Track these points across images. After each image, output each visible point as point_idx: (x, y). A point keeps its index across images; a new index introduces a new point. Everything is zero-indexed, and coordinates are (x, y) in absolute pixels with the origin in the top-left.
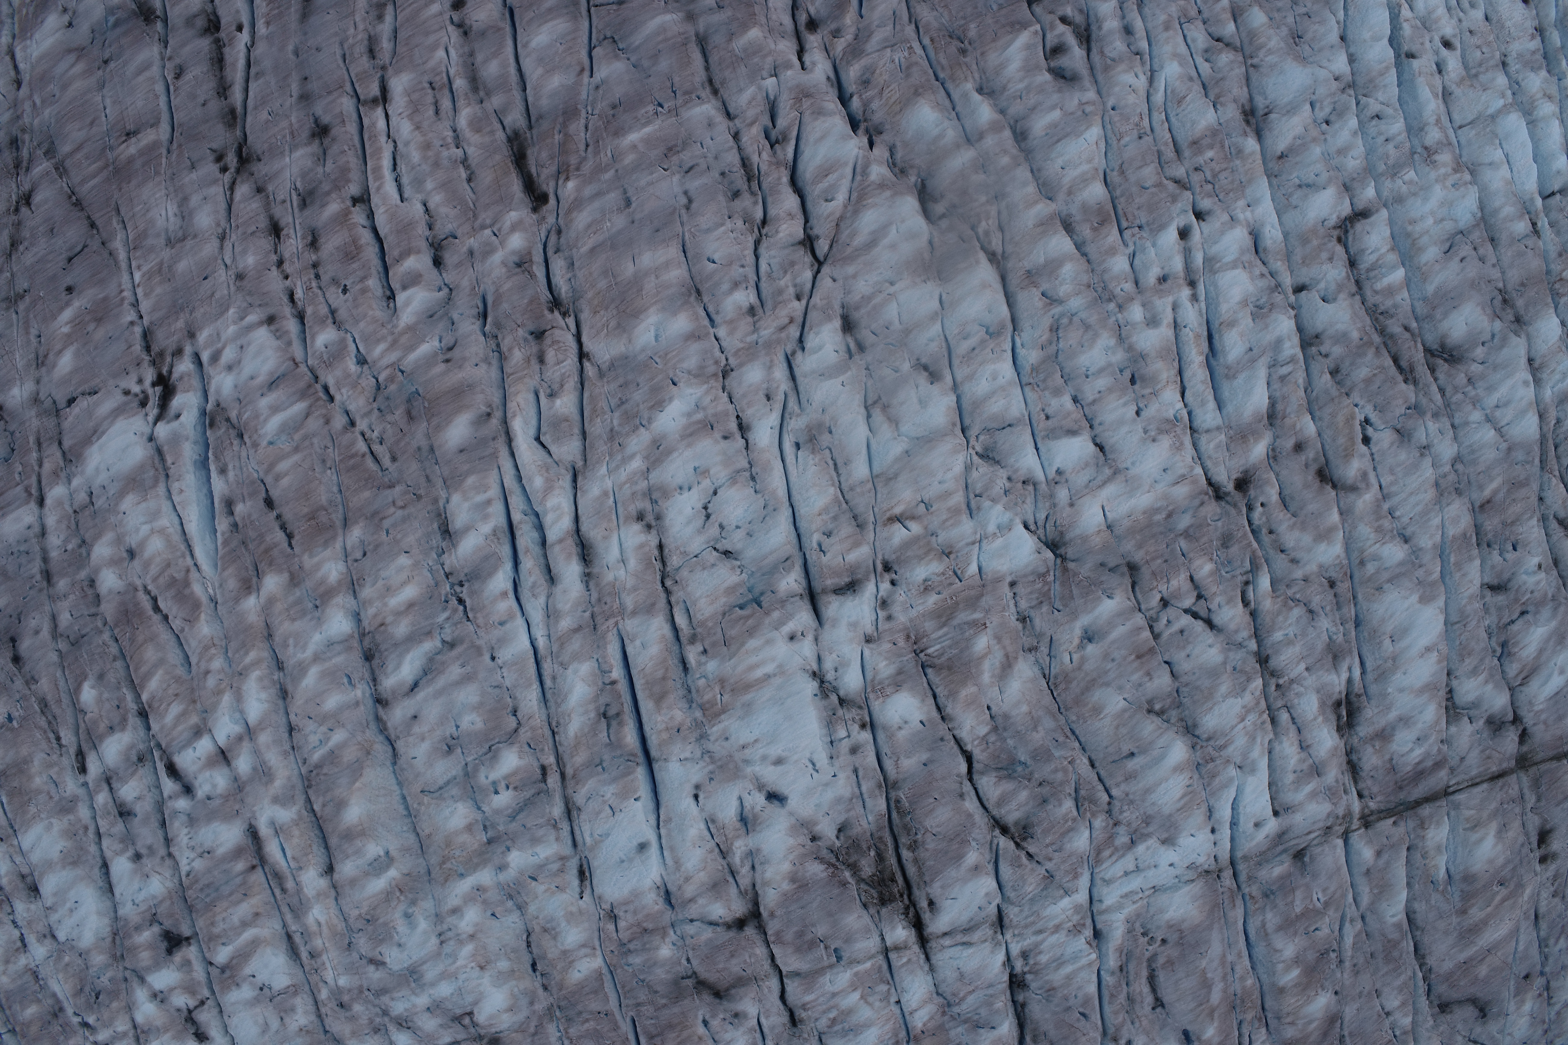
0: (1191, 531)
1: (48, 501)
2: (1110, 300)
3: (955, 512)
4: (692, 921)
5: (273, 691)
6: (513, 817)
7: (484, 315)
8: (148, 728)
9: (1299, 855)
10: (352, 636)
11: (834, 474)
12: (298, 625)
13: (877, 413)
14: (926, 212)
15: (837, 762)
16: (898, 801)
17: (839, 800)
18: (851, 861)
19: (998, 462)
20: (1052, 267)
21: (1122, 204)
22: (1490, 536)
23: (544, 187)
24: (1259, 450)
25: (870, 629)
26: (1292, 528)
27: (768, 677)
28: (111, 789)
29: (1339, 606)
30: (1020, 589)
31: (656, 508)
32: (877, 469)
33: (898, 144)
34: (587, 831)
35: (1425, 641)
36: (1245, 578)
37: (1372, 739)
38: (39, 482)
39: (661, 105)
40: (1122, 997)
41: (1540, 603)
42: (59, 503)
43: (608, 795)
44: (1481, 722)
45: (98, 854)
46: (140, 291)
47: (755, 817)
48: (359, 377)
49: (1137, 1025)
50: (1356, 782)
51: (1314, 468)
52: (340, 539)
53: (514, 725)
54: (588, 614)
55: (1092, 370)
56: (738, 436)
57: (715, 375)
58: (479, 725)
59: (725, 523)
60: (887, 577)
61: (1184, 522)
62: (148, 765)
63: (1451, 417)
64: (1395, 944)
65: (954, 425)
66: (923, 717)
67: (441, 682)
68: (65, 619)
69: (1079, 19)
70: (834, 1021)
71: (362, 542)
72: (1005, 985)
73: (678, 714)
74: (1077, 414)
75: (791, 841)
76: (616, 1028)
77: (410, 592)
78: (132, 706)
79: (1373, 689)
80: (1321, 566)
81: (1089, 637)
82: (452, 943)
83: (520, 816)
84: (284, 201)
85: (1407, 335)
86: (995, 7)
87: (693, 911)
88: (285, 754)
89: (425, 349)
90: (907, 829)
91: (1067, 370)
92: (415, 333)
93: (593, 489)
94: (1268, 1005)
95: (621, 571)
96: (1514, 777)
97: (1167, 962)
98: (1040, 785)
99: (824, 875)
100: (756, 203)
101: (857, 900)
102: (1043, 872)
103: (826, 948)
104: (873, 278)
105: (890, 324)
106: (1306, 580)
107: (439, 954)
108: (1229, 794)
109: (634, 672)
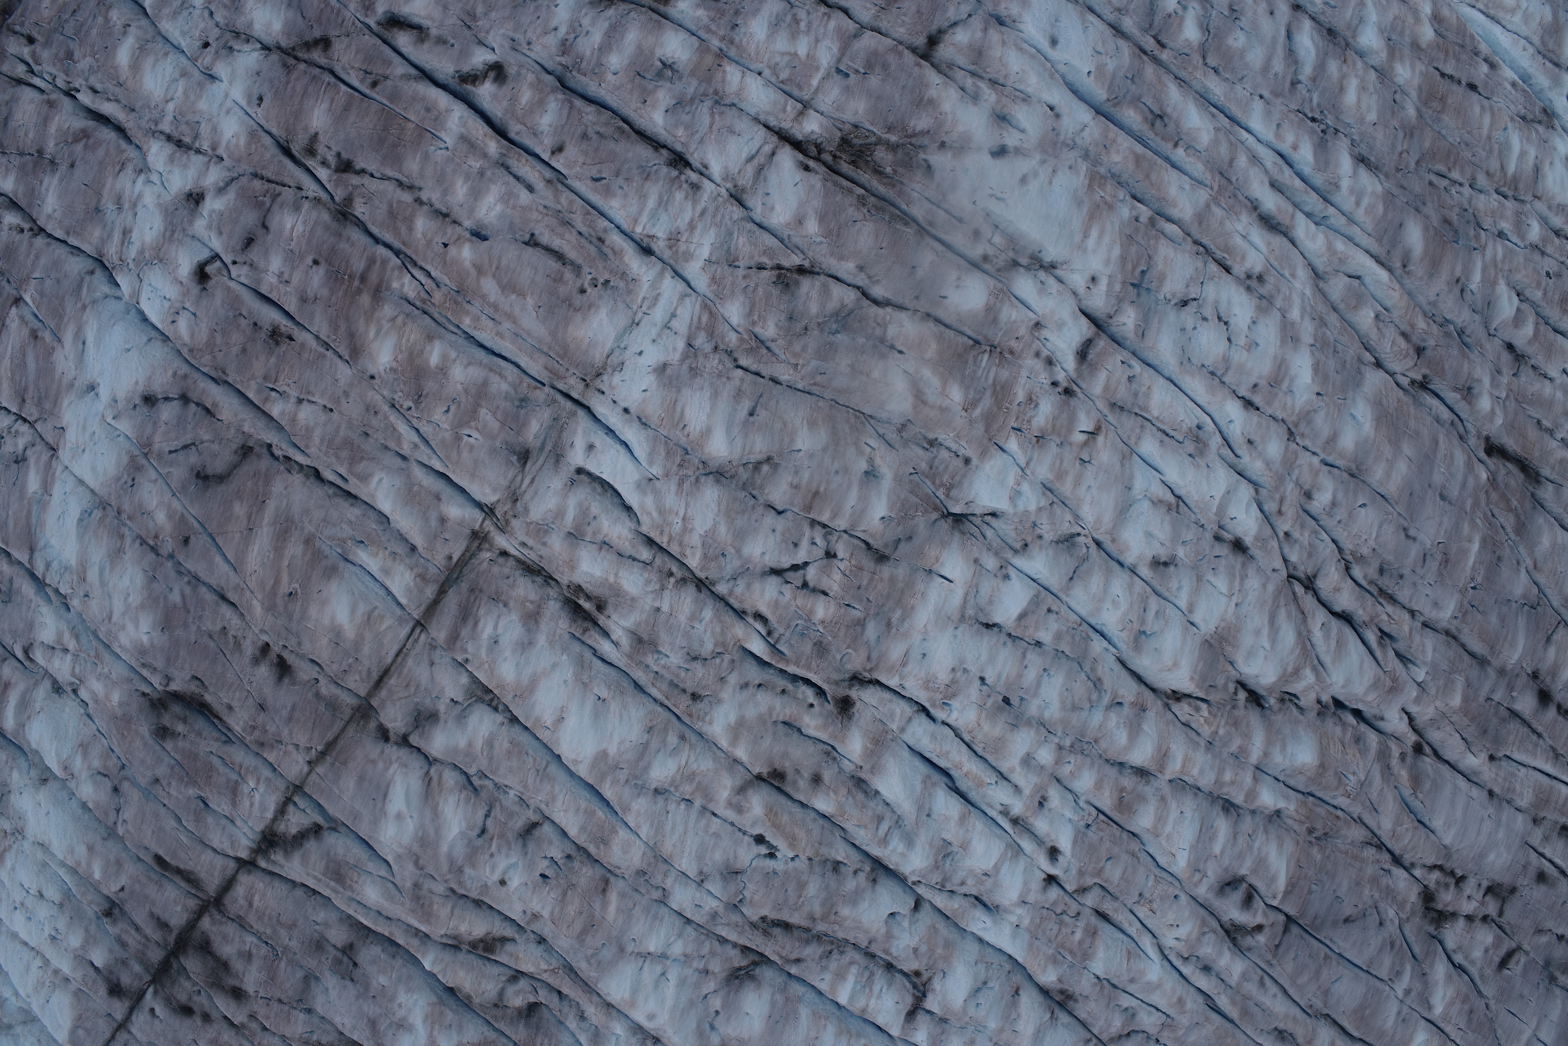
0: (859, 629)
2: (1072, 746)
3: (1060, 475)
4: (970, 16)
9: (524, 456)
10: (1353, 38)
11: (1162, 427)
12: (1390, 17)
13: (1170, 499)
15: (982, 214)
16: (906, 224)
17: (954, 187)
18: (900, 152)
19: (1057, 542)
20: (1134, 729)
21: (1116, 832)
22: (576, 864)
23: (1494, 460)
25: (1045, 333)
26: (771, 710)
27: (1086, 236)
29: (673, 685)
30: (958, 463)
31: (1256, 294)
32: (1137, 461)
33: (1301, 718)
34: (1096, 24)
35: (571, 722)
36: (776, 635)
37: (539, 606)
39: (1474, 588)
40: (578, 219)
41: (473, 855)
43: (1109, 61)
44: (442, 708)
47: (999, 127)
48: (1495, 222)
49: (541, 208)
50: (519, 561)
51: (790, 775)
52: (1415, 99)
53: (1209, 61)
54: (1234, 180)
55: (1046, 678)
56: (1248, 395)
57: (1296, 425)
58: (1230, 41)
59: (1205, 324)
60: (1064, 384)
61: (872, 631)
63: (699, 928)
64: (353, 461)
65: (1112, 542)
66: (947, 303)
67: (1280, 52)
69: (1248, 941)
70: (796, 22)
71: (1403, 108)
72: (688, 153)
73: (1116, 159)
74: (1030, 634)
77: (1351, 97)
79: (577, 647)
80: (719, 701)
81: (871, 475)
85: (794, 956)
86: (1314, 887)
87: (976, 23)
89: (1477, 277)
90: (880, 210)
91: (1064, 660)
92: (1489, 283)
93: (1302, 273)
94: (428, 320)
95: (1240, 228)
96: (363, 693)
97: (561, 279)
98: (806, 329)
99: (912, 124)
100: (1365, 577)
101: (868, 126)
102: (741, 264)
103: (857, 71)
104: (1252, 597)
105: (1215, 574)
106: (722, 680)
108: (641, 453)
109: (1168, 165)
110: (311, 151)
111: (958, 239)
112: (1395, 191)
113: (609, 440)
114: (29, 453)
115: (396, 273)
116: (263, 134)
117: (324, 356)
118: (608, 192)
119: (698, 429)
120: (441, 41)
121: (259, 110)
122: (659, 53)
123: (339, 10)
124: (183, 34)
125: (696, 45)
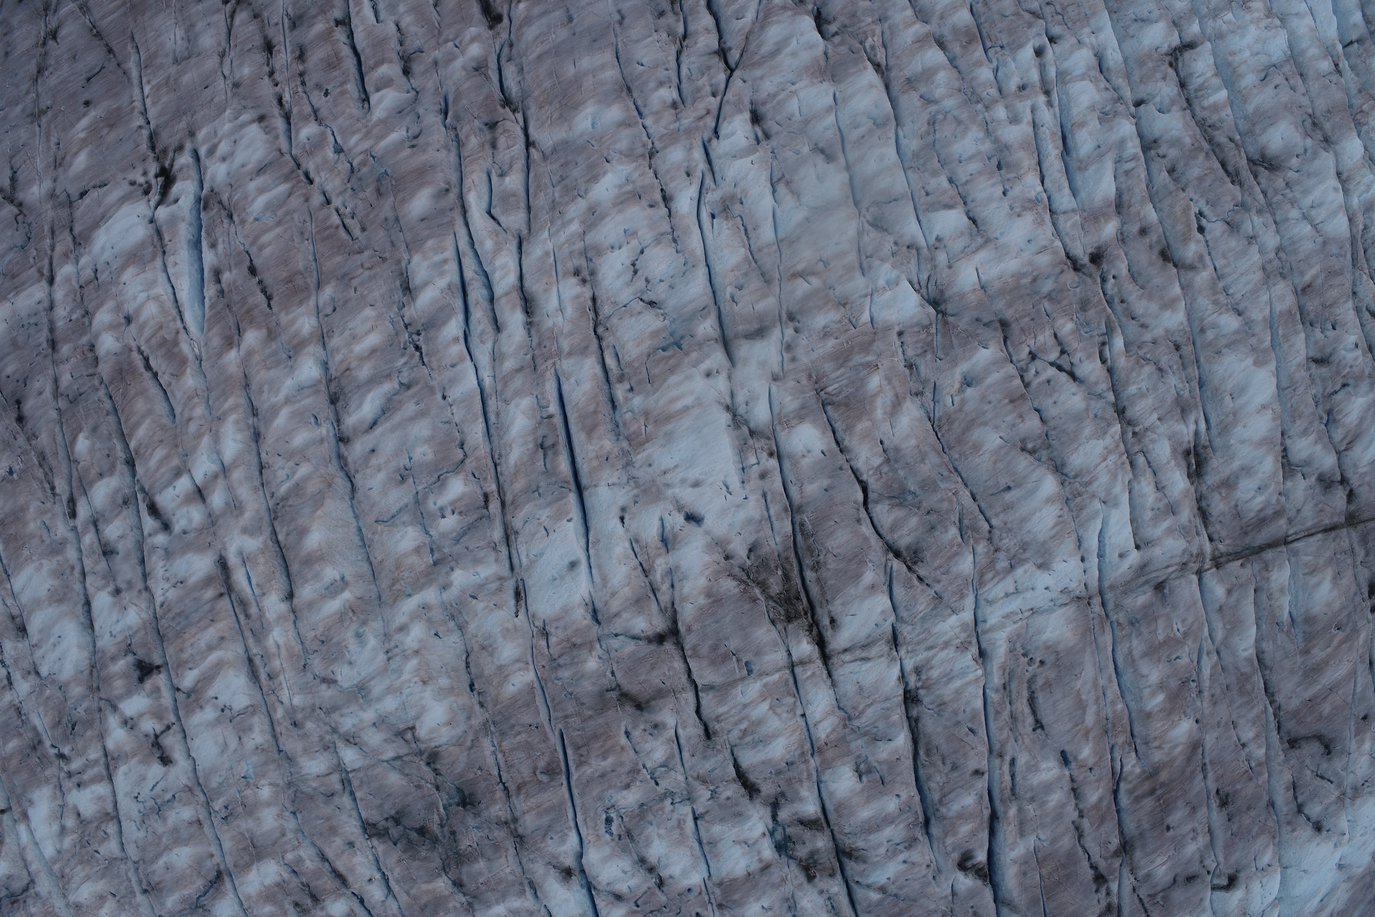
0: (1054, 295)
1: (58, 279)
2: (978, 102)
3: (849, 269)
4: (616, 635)
5: (248, 434)
6: (457, 541)
7: (446, 113)
8: (134, 474)
9: (1159, 587)
10: (320, 382)
11: (745, 238)
12: (273, 373)
13: (781, 188)
14: (820, 32)
15: (747, 486)
16: (802, 525)
17: (749, 521)
18: (760, 579)
19: (886, 230)
20: (928, 74)
21: (986, 29)
22: (1312, 316)
23: (499, 10)
24: (1110, 228)
25: (776, 369)
26: (1140, 297)
27: (687, 409)
28: (97, 530)
29: (1184, 367)
30: (907, 338)
31: (591, 265)
32: (781, 234)
34: (523, 551)
35: (1260, 399)
36: (1101, 339)
37: (1218, 487)
38: (51, 264)
40: (1006, 714)
41: (1359, 378)
42: (68, 280)
43: (544, 518)
44: (1313, 479)
45: (82, 592)
46: (148, 102)
47: (675, 536)
48: (336, 163)
49: (1020, 742)
50: (1206, 527)
51: (1157, 249)
52: (313, 298)
53: (461, 456)
54: (529, 356)
55: (964, 156)
56: (662, 205)
57: (643, 155)
58: (430, 456)
59: (650, 278)
60: (791, 324)
61: (1047, 286)
62: (132, 508)
63: (1273, 214)
64: (1247, 678)
65: (847, 197)
66: (824, 447)
67: (397, 418)
68: (66, 380)
70: (745, 732)
71: (333, 299)
72: (901, 698)
73: (608, 444)
74: (952, 192)
75: (707, 558)
76: (546, 739)
77: (373, 339)
78: (120, 454)
79: (1218, 442)
80: (1167, 331)
81: (967, 382)
82: (398, 658)
83: (464, 539)
84: (277, 24)
85: (1232, 145)
87: (618, 625)
88: (255, 489)
89: (394, 137)
90: (810, 550)
91: (943, 156)
92: (386, 125)
93: (535, 251)
94: (1137, 730)
95: (560, 319)
96: (1344, 531)
97: (1045, 683)
98: (928, 513)
99: (737, 591)
100: (678, 20)
101: (766, 616)
102: (933, 593)
103: (738, 661)
104: (777, 79)
105: (792, 115)
106: (1154, 342)
107: (386, 670)
108: (1097, 525)
109: (568, 408)
110: (1109, 909)
111: (777, 483)
112: (402, 247)
113: (1108, 549)
115: (1130, 778)
117: (1211, 762)
118: (972, 717)
119: (1052, 508)
122: (859, 786)
125: (828, 772)
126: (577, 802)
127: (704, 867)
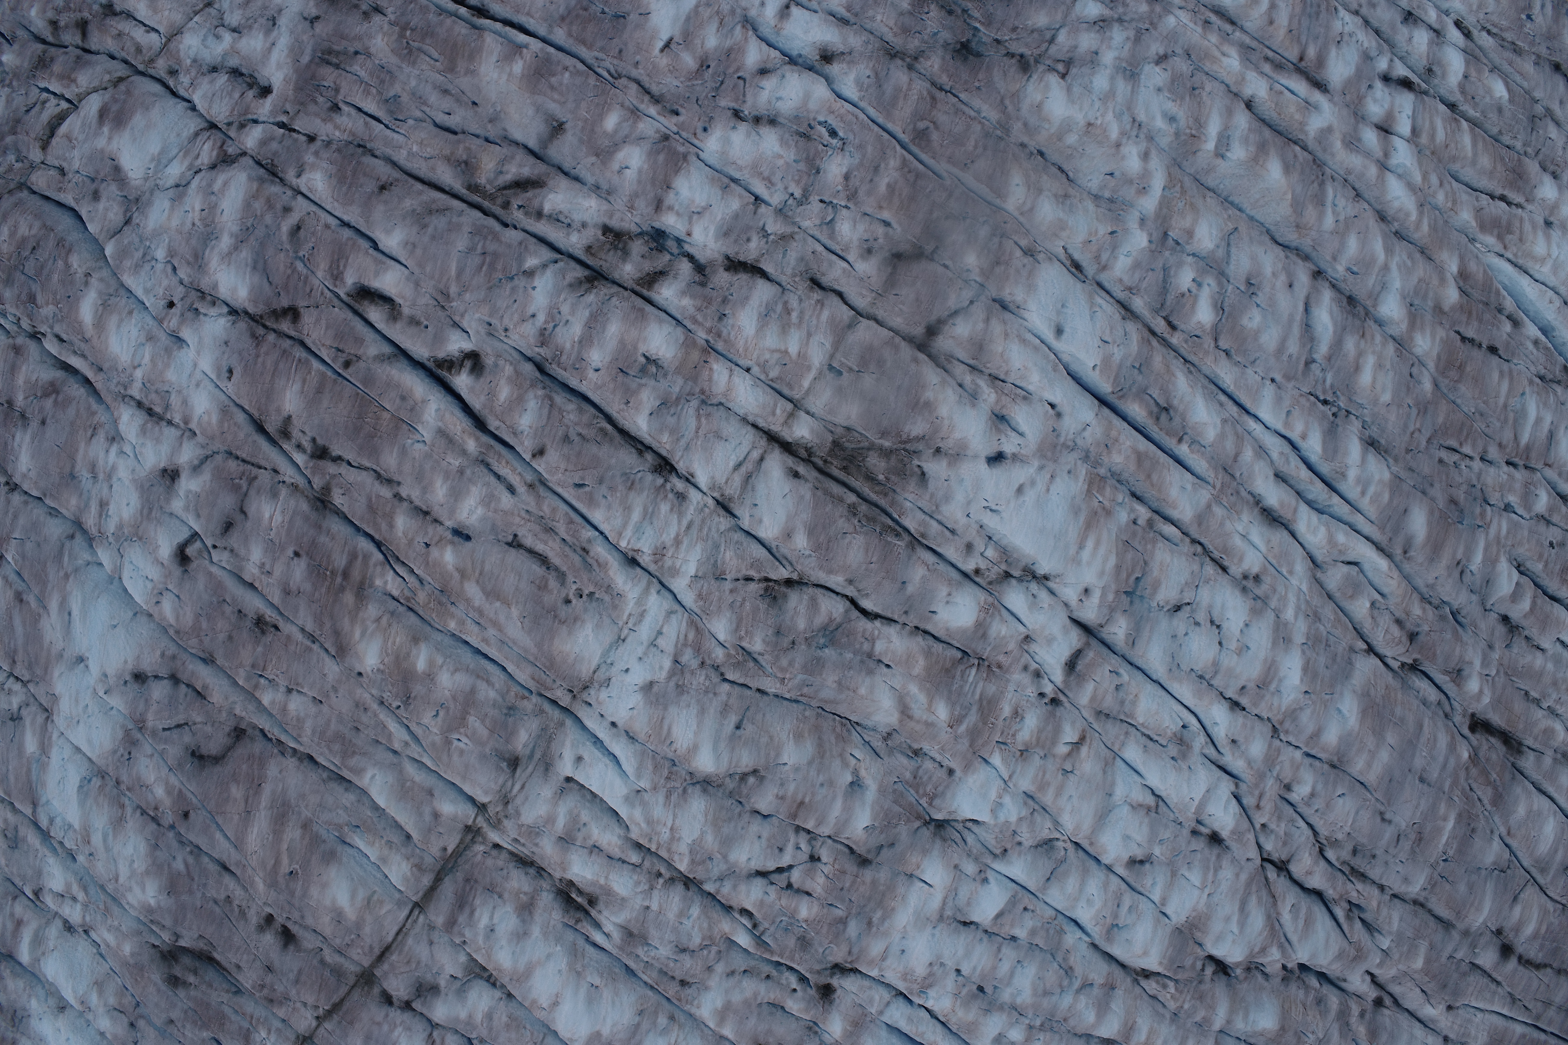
0: (841, 927)
2: (1042, 1026)
3: (1043, 786)
4: (972, 302)
5: (1391, 212)
6: (1165, 269)
7: (1454, 615)
8: (1443, 100)
9: (514, 763)
10: (1375, 306)
11: (1148, 733)
12: (1414, 280)
13: (1150, 800)
15: (976, 527)
16: (898, 535)
17: (947, 498)
18: (893, 458)
19: (1037, 847)
20: (1102, 1008)
23: (1478, 736)
24: (835, 1029)
25: (1033, 647)
26: (756, 995)
27: (1081, 547)
28: (1432, 28)
29: (662, 973)
30: (942, 774)
31: (1251, 595)
32: (1120, 765)
33: (1266, 984)
34: (1106, 309)
35: (565, 1008)
36: (761, 928)
37: (533, 898)
39: (1445, 861)
40: (560, 528)
43: (1116, 350)
44: (442, 984)
47: (998, 430)
48: (1502, 496)
49: (523, 514)
50: (511, 853)
52: (1432, 370)
53: (1221, 344)
54: (1238, 475)
55: (1019, 970)
56: (1235, 697)
57: (1281, 723)
58: (1245, 321)
59: (1197, 629)
60: (1051, 696)
61: (853, 929)
62: (1422, 71)
64: (347, 755)
65: (1090, 844)
66: (936, 618)
67: (1296, 330)
68: (1553, 131)
70: (788, 311)
71: (1419, 382)
72: (674, 460)
73: (1118, 459)
74: (1006, 931)
75: (957, 435)
76: (950, 160)
77: (1366, 378)
78: (1466, 108)
79: (570, 936)
80: (707, 988)
81: (856, 785)
82: (1128, 127)
83: (1162, 276)
87: (978, 312)
88: (1349, 172)
89: (1478, 558)
90: (871, 520)
91: (1037, 953)
92: (1491, 561)
93: (1301, 566)
94: (413, 619)
95: (1240, 528)
96: (367, 964)
97: (546, 586)
98: (793, 643)
99: (907, 429)
100: (1338, 859)
101: (860, 429)
102: (728, 577)
103: (851, 369)
104: (1224, 887)
105: (1189, 869)
106: (709, 969)
107: (1129, 109)
108: (629, 766)
109: (1171, 461)
110: (286, 434)
111: (951, 552)
112: (1403, 474)
113: (598, 754)
114: (24, 712)
115: (379, 569)
116: (235, 410)
117: (311, 650)
118: (591, 501)
119: (685, 746)
120: (414, 322)
121: (230, 385)
122: (642, 349)
123: (307, 277)
124: (147, 291)
125: (682, 338)
126: (876, 128)
127: (711, 161)
